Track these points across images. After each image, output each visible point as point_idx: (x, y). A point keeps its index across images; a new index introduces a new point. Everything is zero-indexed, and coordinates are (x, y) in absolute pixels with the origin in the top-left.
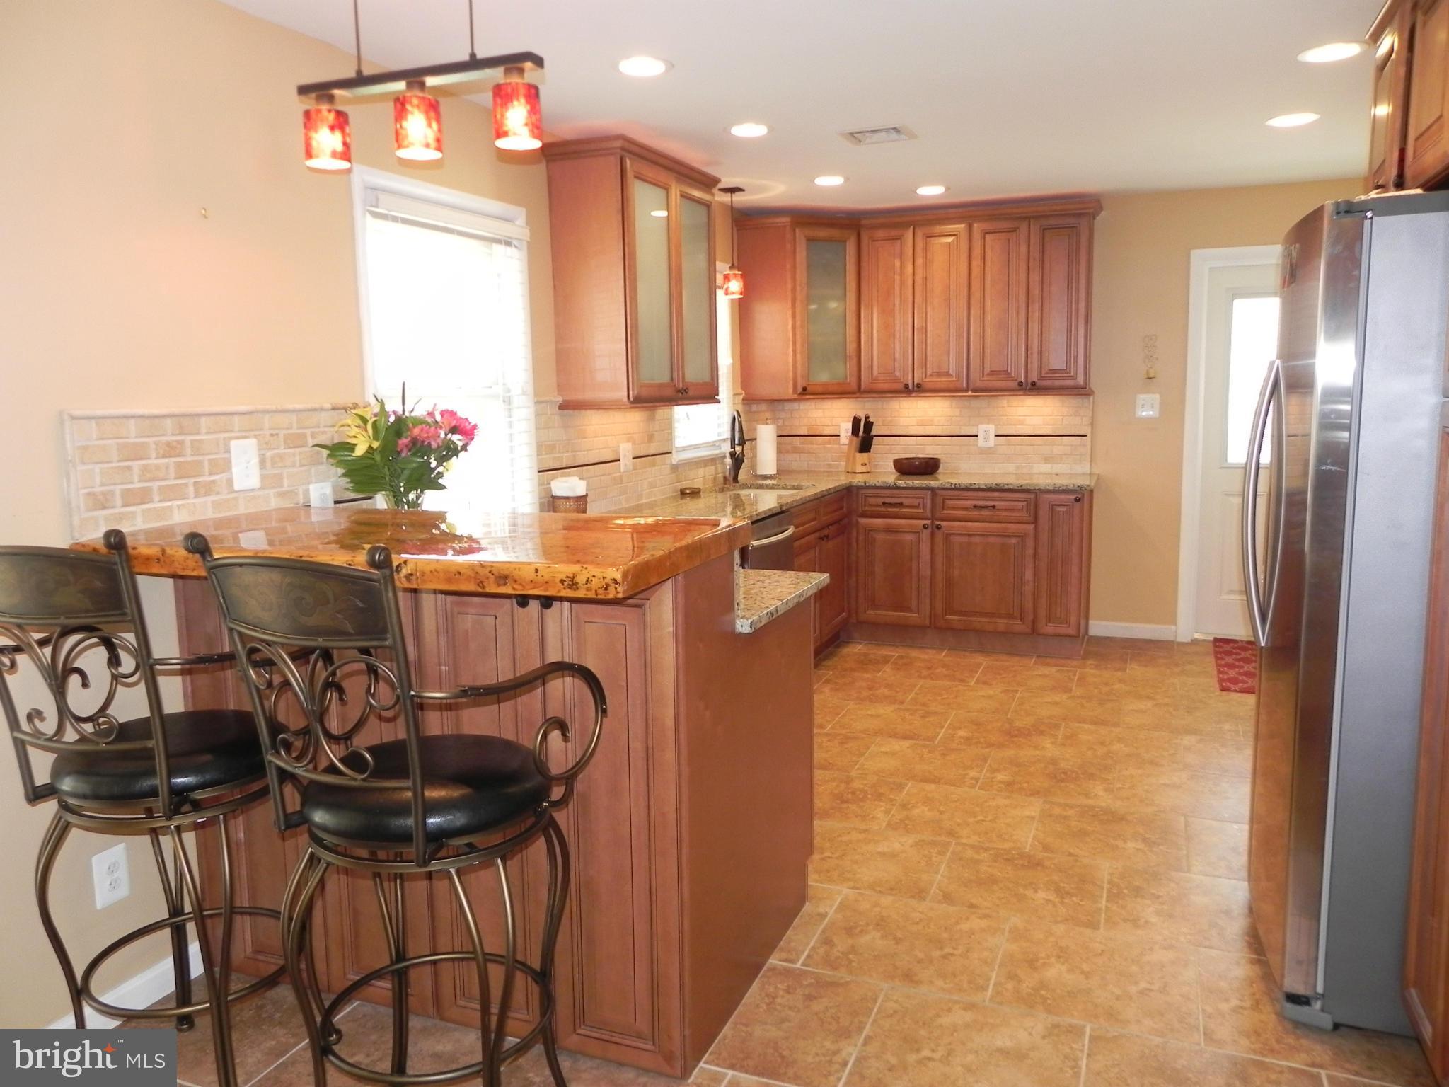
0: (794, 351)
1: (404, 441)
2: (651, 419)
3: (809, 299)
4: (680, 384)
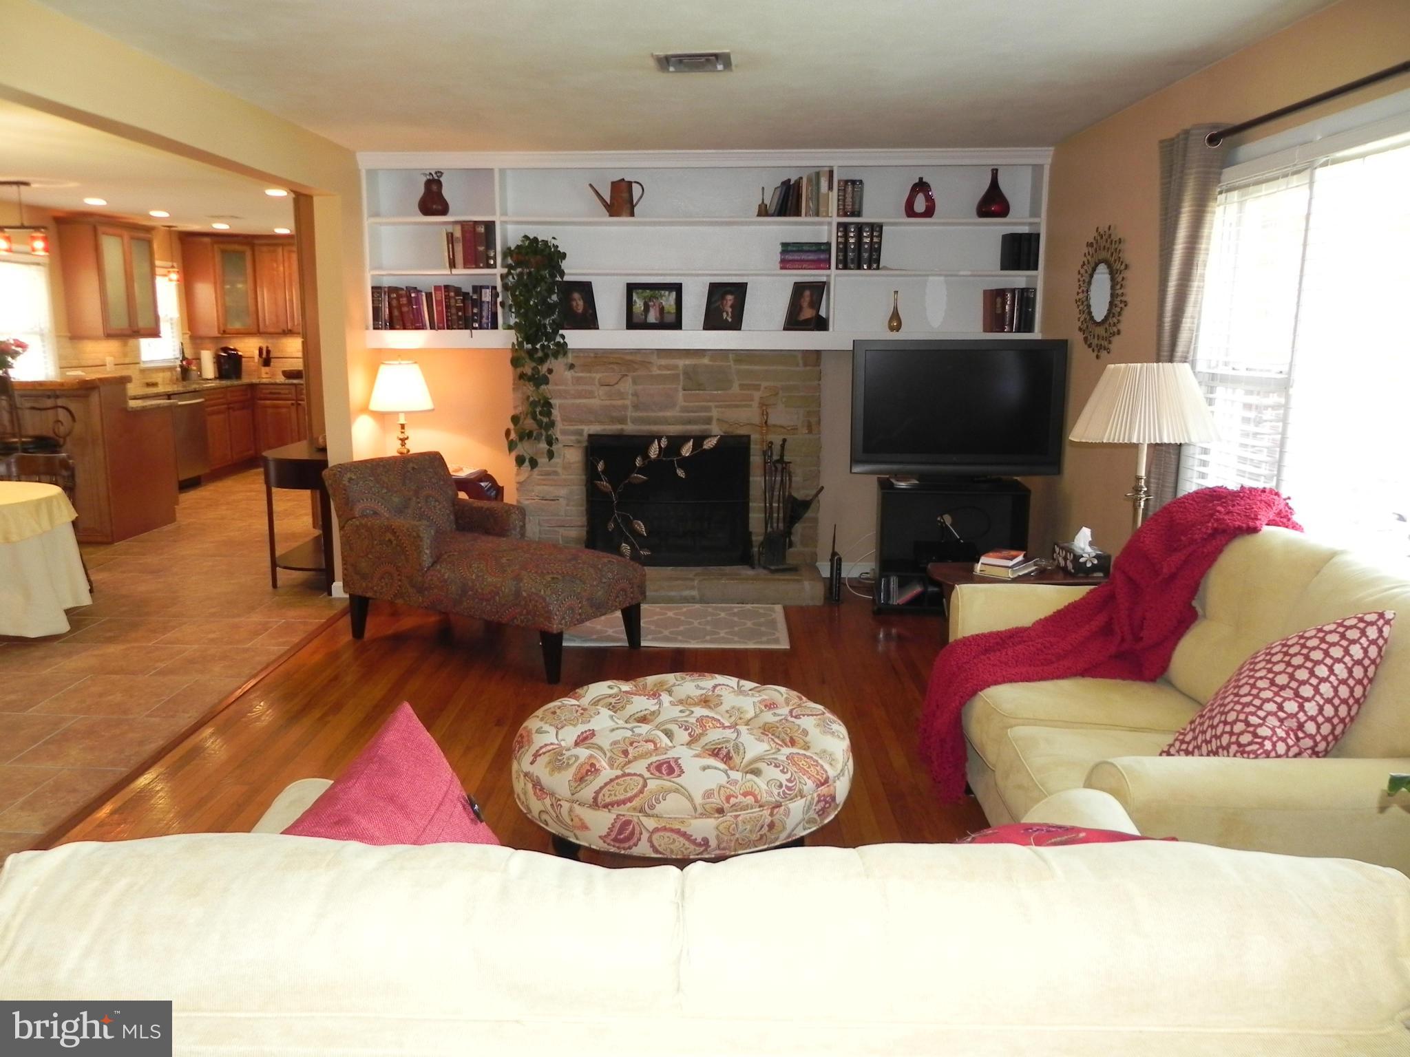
0: (217, 311)
2: (125, 344)
4: (136, 329)
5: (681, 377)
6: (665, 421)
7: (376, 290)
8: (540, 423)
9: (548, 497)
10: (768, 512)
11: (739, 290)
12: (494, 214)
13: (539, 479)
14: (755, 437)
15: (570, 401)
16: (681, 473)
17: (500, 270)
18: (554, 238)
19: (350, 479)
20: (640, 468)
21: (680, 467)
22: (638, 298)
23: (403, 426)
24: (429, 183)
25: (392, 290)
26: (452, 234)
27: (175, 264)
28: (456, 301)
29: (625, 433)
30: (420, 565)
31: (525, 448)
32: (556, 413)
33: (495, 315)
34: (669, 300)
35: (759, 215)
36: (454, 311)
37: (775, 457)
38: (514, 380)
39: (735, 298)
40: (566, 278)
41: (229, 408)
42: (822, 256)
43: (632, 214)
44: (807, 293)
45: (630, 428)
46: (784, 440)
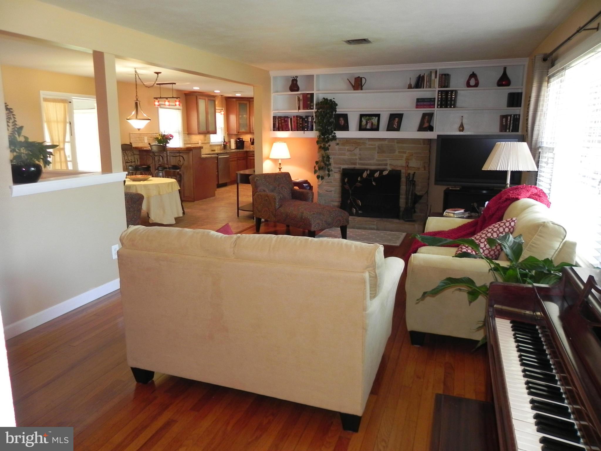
0: (237, 125)
1: (165, 138)
2: (205, 136)
3: (239, 115)
4: (208, 131)
5: (377, 148)
6: (370, 165)
7: (274, 118)
8: (325, 164)
9: (328, 190)
10: (407, 199)
11: (400, 116)
12: (313, 90)
13: (325, 184)
14: (403, 171)
15: (337, 157)
16: (374, 183)
17: (315, 110)
18: (334, 98)
19: (257, 180)
20: (360, 181)
21: (374, 181)
22: (364, 119)
23: (280, 164)
24: (293, 80)
25: (280, 117)
26: (299, 98)
27: (223, 109)
28: (300, 121)
29: (356, 168)
30: (275, 207)
31: (321, 173)
32: (331, 161)
33: (312, 126)
34: (375, 120)
35: (408, 88)
36: (299, 124)
37: (411, 179)
38: (318, 149)
39: (399, 119)
40: (337, 113)
41: (238, 159)
42: (432, 103)
43: (362, 89)
44: (427, 117)
45: (358, 167)
46: (415, 173)
